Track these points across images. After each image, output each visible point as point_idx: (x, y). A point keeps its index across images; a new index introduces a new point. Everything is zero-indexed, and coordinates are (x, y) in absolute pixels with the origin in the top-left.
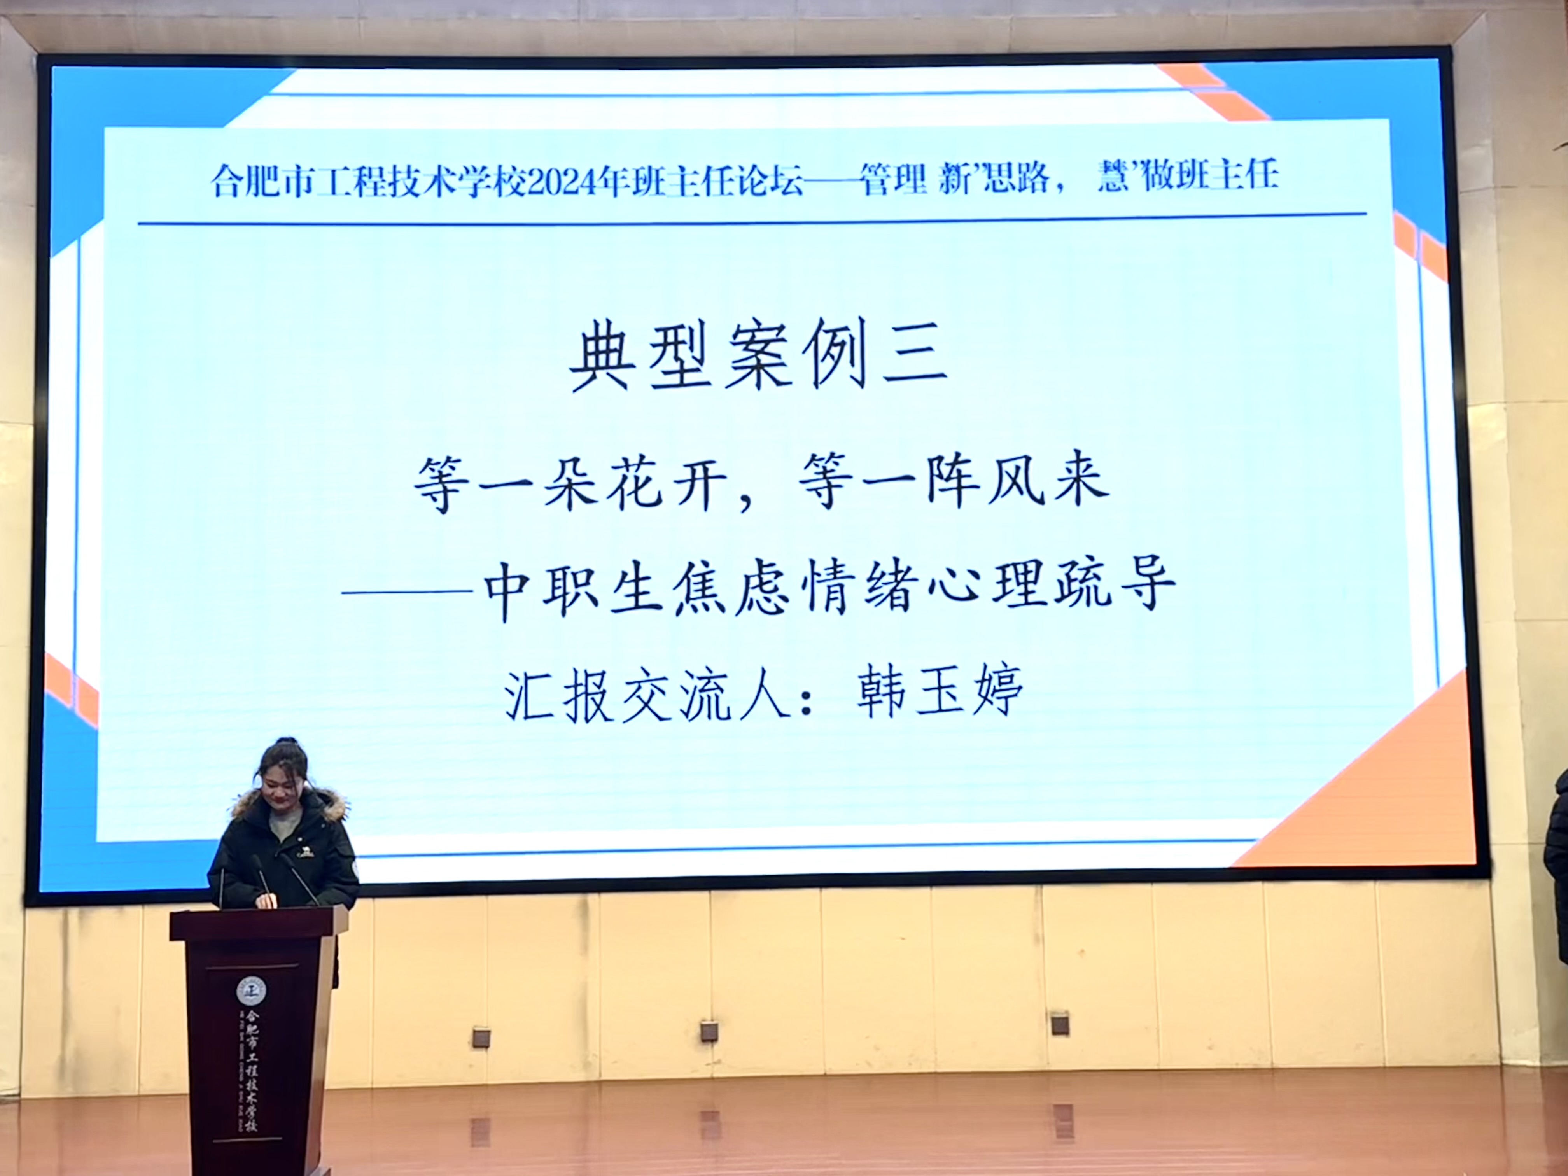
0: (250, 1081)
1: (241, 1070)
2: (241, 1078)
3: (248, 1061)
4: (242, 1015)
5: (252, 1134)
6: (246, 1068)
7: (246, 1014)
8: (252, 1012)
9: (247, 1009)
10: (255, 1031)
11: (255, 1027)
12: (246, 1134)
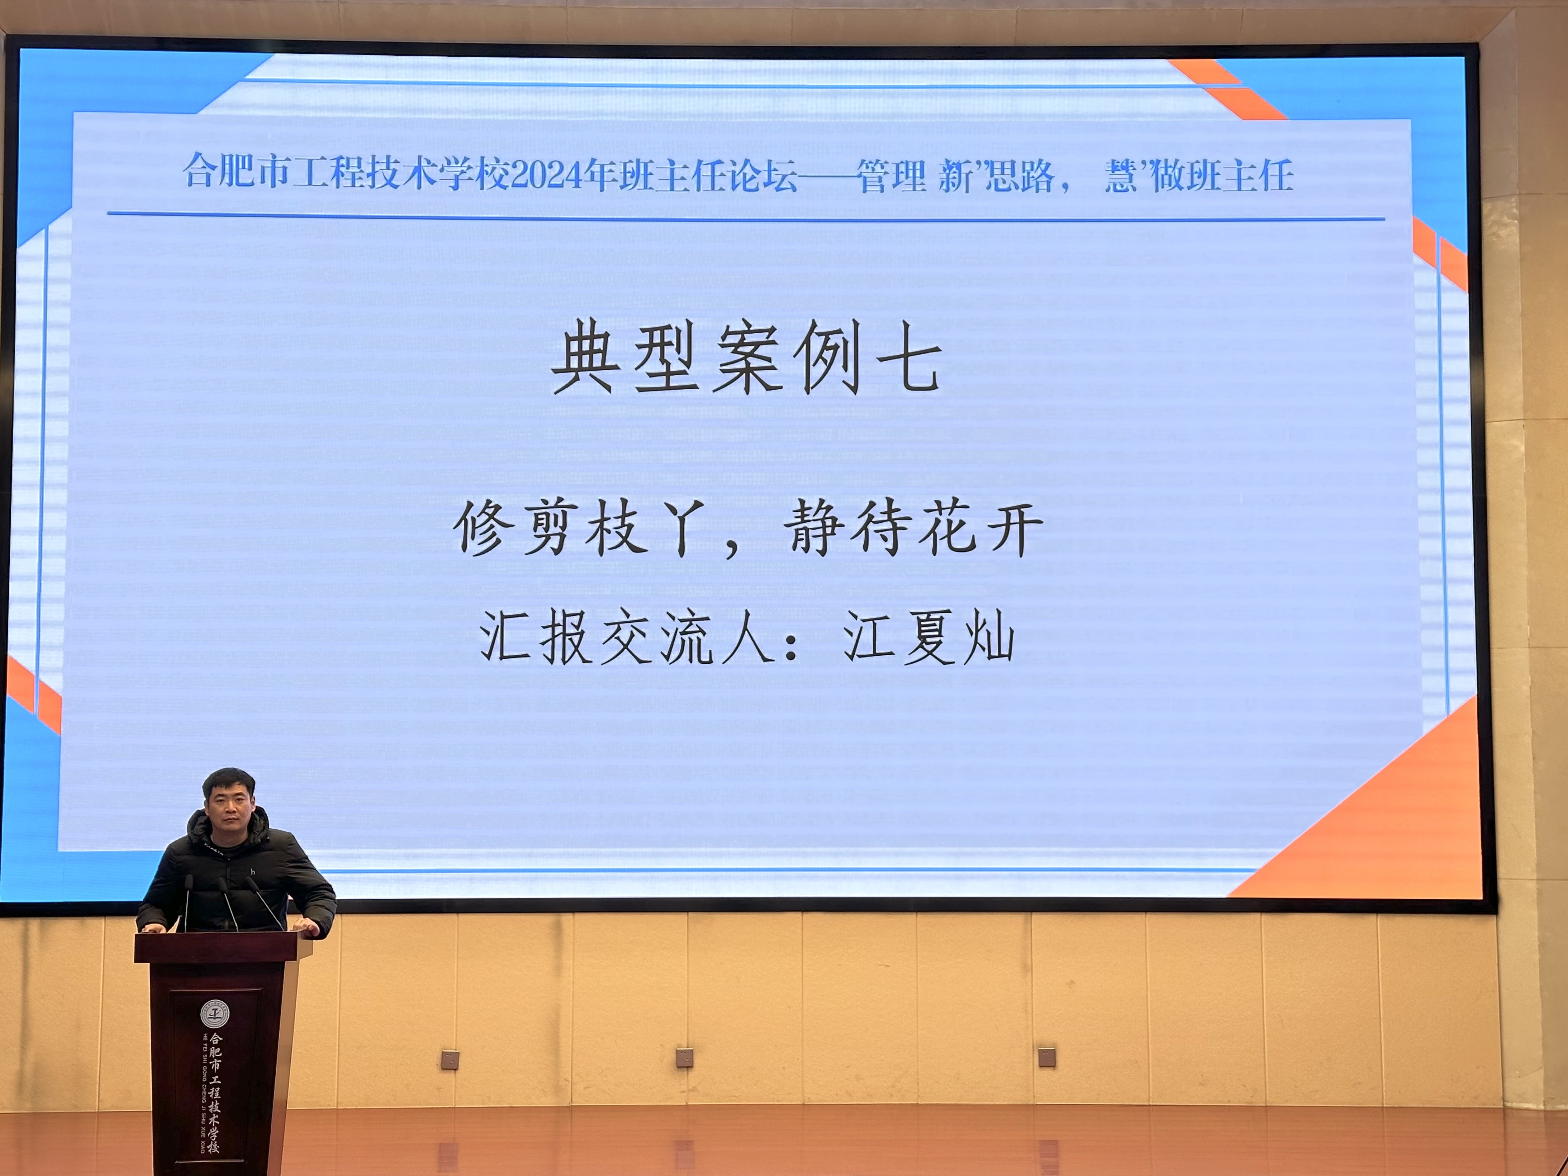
0: (213, 1103)
1: (204, 1092)
2: (204, 1101)
3: (211, 1083)
4: (205, 1038)
5: (214, 1156)
6: (208, 1090)
7: (210, 1037)
8: (215, 1033)
9: (211, 1032)
10: (217, 1054)
11: (219, 1049)
12: (208, 1156)
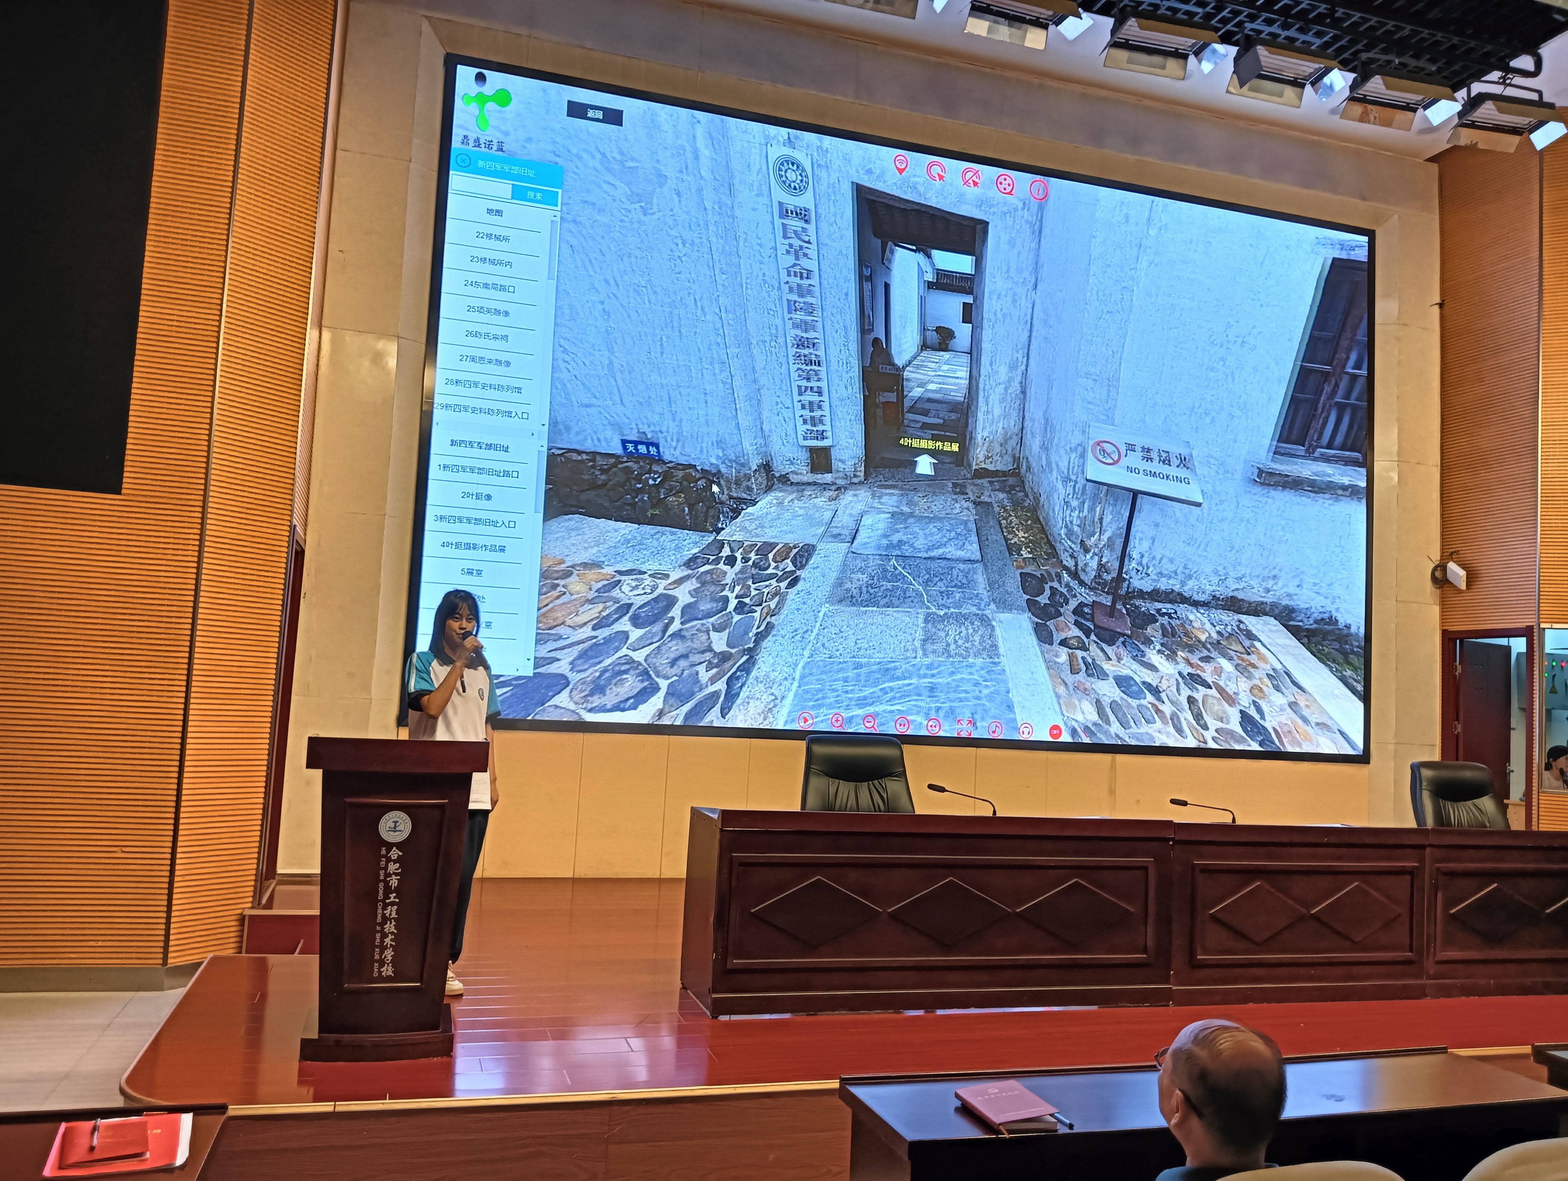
0: (389, 922)
1: (380, 911)
2: (379, 919)
3: (387, 901)
4: (383, 852)
5: (389, 979)
6: (384, 908)
7: (388, 851)
8: (394, 848)
9: (390, 846)
10: (396, 869)
11: (398, 865)
12: (381, 979)
